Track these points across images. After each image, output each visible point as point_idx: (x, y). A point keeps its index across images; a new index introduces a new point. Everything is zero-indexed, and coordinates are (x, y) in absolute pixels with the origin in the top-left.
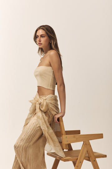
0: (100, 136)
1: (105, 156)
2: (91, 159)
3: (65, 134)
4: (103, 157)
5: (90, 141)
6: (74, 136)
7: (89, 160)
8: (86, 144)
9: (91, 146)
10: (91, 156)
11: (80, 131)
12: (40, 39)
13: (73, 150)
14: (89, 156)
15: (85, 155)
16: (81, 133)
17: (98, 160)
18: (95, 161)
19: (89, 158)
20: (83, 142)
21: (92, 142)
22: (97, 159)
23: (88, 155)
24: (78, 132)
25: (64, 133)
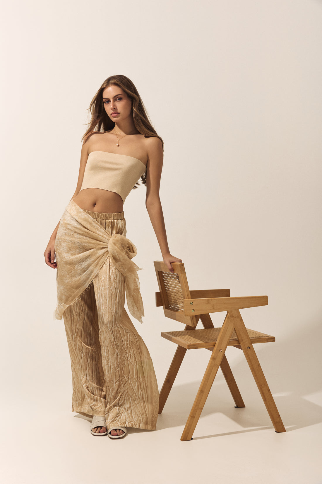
0: (262, 301)
1: (273, 339)
2: (241, 345)
3: (190, 296)
4: (268, 342)
5: (241, 311)
6: (208, 300)
7: (239, 347)
8: (232, 316)
9: (241, 320)
10: (242, 340)
11: (229, 290)
12: (114, 105)
13: (215, 327)
14: (238, 338)
15: (231, 336)
16: (232, 295)
17: (256, 346)
18: (251, 348)
19: (239, 343)
20: (226, 312)
21: (244, 313)
22: (254, 345)
23: (236, 338)
24: (226, 293)
25: (188, 295)
